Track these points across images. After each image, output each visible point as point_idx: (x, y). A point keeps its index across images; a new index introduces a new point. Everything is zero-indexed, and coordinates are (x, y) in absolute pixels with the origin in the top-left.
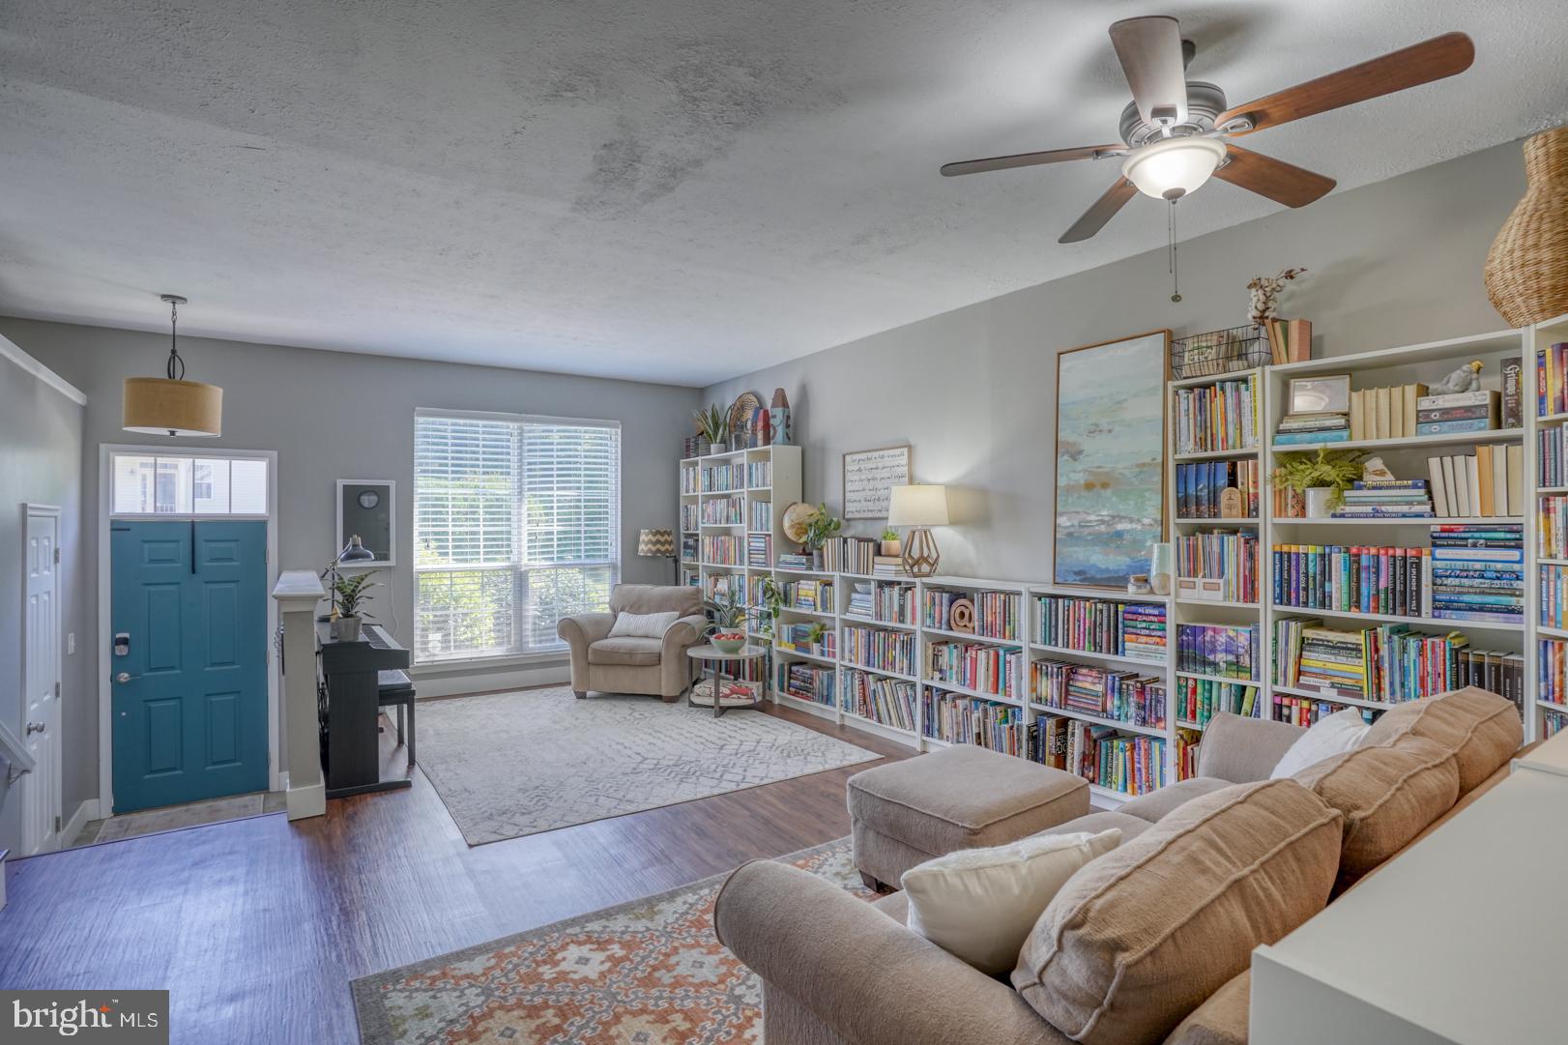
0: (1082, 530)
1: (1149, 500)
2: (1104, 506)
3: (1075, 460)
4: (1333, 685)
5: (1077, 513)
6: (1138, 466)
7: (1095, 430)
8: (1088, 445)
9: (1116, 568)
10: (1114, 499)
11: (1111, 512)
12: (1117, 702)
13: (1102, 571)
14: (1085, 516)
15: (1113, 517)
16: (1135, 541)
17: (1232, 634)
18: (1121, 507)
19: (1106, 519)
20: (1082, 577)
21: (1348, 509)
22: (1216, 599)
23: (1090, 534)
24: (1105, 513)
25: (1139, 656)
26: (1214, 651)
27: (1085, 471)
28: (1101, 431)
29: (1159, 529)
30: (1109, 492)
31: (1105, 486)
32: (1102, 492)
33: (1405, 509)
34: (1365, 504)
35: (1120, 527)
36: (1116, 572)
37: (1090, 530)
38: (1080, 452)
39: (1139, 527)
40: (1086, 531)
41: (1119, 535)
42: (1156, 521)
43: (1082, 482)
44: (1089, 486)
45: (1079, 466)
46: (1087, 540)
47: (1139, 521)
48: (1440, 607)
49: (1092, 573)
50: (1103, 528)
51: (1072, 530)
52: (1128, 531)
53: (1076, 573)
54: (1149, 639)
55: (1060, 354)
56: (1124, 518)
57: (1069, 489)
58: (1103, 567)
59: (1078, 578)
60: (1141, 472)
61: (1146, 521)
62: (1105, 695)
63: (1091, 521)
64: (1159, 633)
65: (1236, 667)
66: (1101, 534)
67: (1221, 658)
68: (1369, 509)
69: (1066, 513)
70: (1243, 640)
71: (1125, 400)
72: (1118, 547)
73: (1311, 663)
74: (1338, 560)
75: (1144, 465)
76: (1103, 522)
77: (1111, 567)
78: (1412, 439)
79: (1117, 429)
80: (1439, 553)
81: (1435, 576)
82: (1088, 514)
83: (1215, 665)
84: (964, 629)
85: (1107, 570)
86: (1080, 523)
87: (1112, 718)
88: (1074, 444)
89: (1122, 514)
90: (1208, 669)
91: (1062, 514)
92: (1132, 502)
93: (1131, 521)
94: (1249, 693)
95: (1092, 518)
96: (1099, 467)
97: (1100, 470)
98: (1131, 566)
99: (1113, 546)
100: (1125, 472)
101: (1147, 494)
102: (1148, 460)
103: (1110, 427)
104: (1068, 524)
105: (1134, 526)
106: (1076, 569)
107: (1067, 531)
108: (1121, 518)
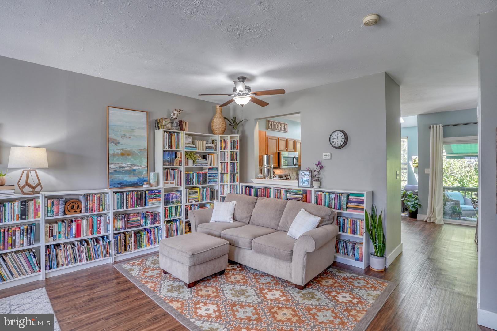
0: (120, 169)
1: (144, 160)
2: (128, 161)
3: (117, 145)
4: (194, 201)
5: (118, 163)
6: (140, 150)
7: (124, 137)
8: (122, 141)
9: (134, 181)
10: (132, 159)
11: (131, 163)
12: (144, 221)
13: (128, 182)
14: (121, 164)
15: (132, 165)
16: (139, 172)
17: (176, 194)
18: (134, 162)
19: (129, 165)
20: (121, 185)
21: (197, 164)
22: (173, 186)
23: (123, 170)
24: (129, 164)
25: (152, 205)
26: (172, 199)
27: (120, 149)
28: (126, 137)
29: (147, 168)
30: (130, 157)
31: (128, 155)
32: (128, 157)
33: (205, 164)
34: (199, 163)
35: (134, 168)
36: (133, 182)
37: (123, 169)
38: (119, 143)
39: (141, 168)
40: (122, 170)
41: (134, 170)
42: (146, 166)
43: (120, 153)
44: (122, 155)
45: (118, 147)
46: (123, 173)
47: (141, 166)
48: (209, 182)
49: (125, 183)
50: (128, 168)
51: (116, 169)
52: (137, 169)
53: (118, 184)
54: (156, 200)
55: (108, 107)
56: (136, 165)
57: (114, 155)
58: (129, 181)
59: (119, 185)
60: (141, 152)
61: (143, 166)
62: (140, 220)
63: (124, 166)
64: (159, 197)
65: (177, 202)
66: (128, 170)
67: (174, 200)
68: (200, 164)
69: (113, 163)
70: (179, 195)
71: (135, 129)
72: (134, 174)
73: (190, 197)
74: (195, 174)
75: (141, 150)
76: (128, 166)
77: (132, 181)
78: (205, 151)
79: (132, 137)
80: (209, 172)
81: (208, 177)
82: (123, 164)
83: (172, 202)
84: (75, 212)
85: (130, 182)
86: (119, 167)
87: (143, 226)
88: (116, 140)
89: (135, 164)
90: (171, 204)
91: (111, 164)
92: (138, 161)
93: (138, 166)
94: (179, 208)
95: (124, 165)
96: (126, 149)
97: (127, 150)
98: (139, 180)
99: (132, 174)
100: (135, 151)
101: (143, 158)
102: (143, 148)
103: (130, 136)
104: (114, 167)
105: (139, 168)
106: (118, 183)
107: (114, 169)
108: (135, 165)
